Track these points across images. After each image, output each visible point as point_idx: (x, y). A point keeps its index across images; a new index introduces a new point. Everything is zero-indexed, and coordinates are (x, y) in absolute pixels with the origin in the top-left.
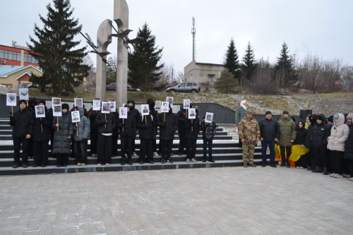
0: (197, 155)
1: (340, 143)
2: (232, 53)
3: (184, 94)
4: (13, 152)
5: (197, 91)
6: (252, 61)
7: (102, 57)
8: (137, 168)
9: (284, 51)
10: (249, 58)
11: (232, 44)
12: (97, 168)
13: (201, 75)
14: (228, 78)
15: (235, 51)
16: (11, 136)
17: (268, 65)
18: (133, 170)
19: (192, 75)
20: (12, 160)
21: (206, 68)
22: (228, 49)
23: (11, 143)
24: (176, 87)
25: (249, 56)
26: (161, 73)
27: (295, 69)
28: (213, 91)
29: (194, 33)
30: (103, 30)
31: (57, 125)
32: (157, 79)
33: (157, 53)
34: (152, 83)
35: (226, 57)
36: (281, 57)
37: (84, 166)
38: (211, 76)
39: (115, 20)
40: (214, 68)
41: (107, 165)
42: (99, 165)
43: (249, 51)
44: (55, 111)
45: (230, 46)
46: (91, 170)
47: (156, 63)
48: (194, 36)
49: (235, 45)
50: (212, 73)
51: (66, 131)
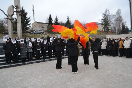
0: (65, 54)
1: (105, 47)
2: (50, 19)
3: (39, 34)
4: (5, 59)
5: (43, 33)
6: (58, 22)
7: (11, 20)
8: (49, 60)
9: (68, 18)
10: (57, 21)
11: (50, 15)
12: (37, 62)
13: (39, 27)
14: (51, 28)
15: (52, 18)
16: (4, 53)
17: (63, 23)
18: (48, 61)
19: (35, 27)
20: (5, 62)
21: (41, 24)
22: (49, 17)
23: (4, 55)
24: (35, 32)
25: (56, 20)
26: (30, 27)
27: (72, 25)
28: (45, 33)
29: (33, 11)
30: (10, 9)
31: (22, 47)
32: (28, 29)
33: (28, 19)
34: (27, 31)
35: (48, 20)
36: (67, 21)
37: (32, 61)
38: (43, 27)
39: (15, 6)
40: (44, 24)
41: (40, 60)
42: (37, 61)
43: (56, 18)
44: (21, 42)
45: (49, 16)
46: (35, 63)
47: (28, 23)
48: (34, 12)
49: (51, 16)
50: (43, 26)
51: (25, 50)
